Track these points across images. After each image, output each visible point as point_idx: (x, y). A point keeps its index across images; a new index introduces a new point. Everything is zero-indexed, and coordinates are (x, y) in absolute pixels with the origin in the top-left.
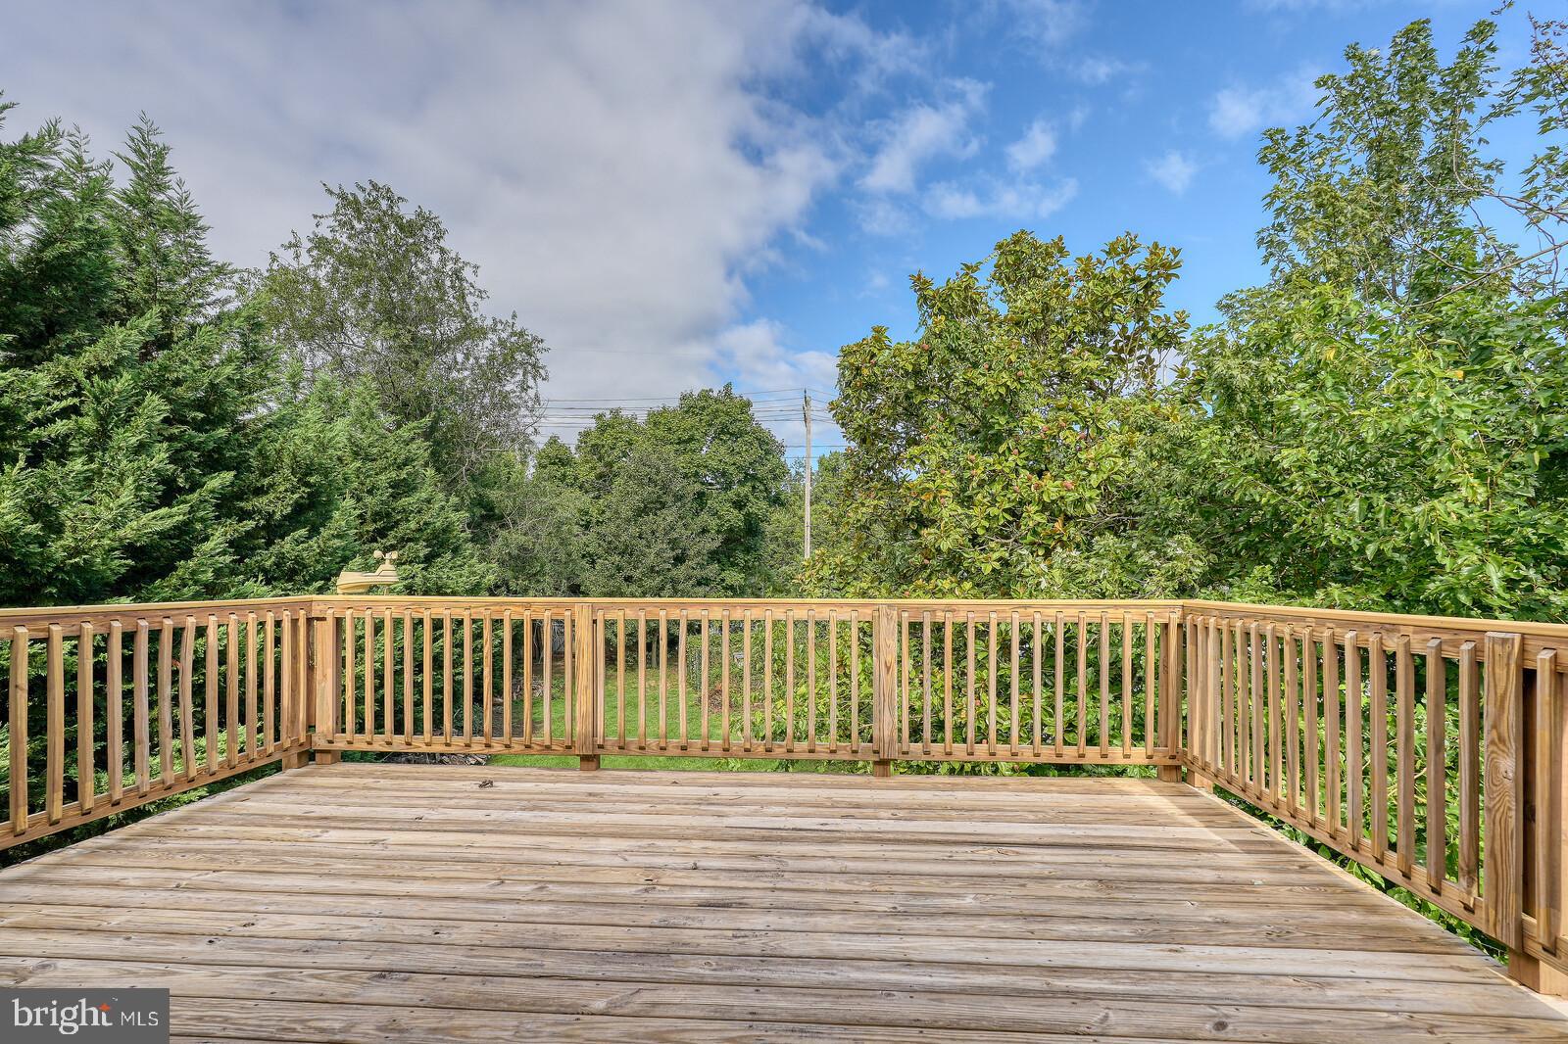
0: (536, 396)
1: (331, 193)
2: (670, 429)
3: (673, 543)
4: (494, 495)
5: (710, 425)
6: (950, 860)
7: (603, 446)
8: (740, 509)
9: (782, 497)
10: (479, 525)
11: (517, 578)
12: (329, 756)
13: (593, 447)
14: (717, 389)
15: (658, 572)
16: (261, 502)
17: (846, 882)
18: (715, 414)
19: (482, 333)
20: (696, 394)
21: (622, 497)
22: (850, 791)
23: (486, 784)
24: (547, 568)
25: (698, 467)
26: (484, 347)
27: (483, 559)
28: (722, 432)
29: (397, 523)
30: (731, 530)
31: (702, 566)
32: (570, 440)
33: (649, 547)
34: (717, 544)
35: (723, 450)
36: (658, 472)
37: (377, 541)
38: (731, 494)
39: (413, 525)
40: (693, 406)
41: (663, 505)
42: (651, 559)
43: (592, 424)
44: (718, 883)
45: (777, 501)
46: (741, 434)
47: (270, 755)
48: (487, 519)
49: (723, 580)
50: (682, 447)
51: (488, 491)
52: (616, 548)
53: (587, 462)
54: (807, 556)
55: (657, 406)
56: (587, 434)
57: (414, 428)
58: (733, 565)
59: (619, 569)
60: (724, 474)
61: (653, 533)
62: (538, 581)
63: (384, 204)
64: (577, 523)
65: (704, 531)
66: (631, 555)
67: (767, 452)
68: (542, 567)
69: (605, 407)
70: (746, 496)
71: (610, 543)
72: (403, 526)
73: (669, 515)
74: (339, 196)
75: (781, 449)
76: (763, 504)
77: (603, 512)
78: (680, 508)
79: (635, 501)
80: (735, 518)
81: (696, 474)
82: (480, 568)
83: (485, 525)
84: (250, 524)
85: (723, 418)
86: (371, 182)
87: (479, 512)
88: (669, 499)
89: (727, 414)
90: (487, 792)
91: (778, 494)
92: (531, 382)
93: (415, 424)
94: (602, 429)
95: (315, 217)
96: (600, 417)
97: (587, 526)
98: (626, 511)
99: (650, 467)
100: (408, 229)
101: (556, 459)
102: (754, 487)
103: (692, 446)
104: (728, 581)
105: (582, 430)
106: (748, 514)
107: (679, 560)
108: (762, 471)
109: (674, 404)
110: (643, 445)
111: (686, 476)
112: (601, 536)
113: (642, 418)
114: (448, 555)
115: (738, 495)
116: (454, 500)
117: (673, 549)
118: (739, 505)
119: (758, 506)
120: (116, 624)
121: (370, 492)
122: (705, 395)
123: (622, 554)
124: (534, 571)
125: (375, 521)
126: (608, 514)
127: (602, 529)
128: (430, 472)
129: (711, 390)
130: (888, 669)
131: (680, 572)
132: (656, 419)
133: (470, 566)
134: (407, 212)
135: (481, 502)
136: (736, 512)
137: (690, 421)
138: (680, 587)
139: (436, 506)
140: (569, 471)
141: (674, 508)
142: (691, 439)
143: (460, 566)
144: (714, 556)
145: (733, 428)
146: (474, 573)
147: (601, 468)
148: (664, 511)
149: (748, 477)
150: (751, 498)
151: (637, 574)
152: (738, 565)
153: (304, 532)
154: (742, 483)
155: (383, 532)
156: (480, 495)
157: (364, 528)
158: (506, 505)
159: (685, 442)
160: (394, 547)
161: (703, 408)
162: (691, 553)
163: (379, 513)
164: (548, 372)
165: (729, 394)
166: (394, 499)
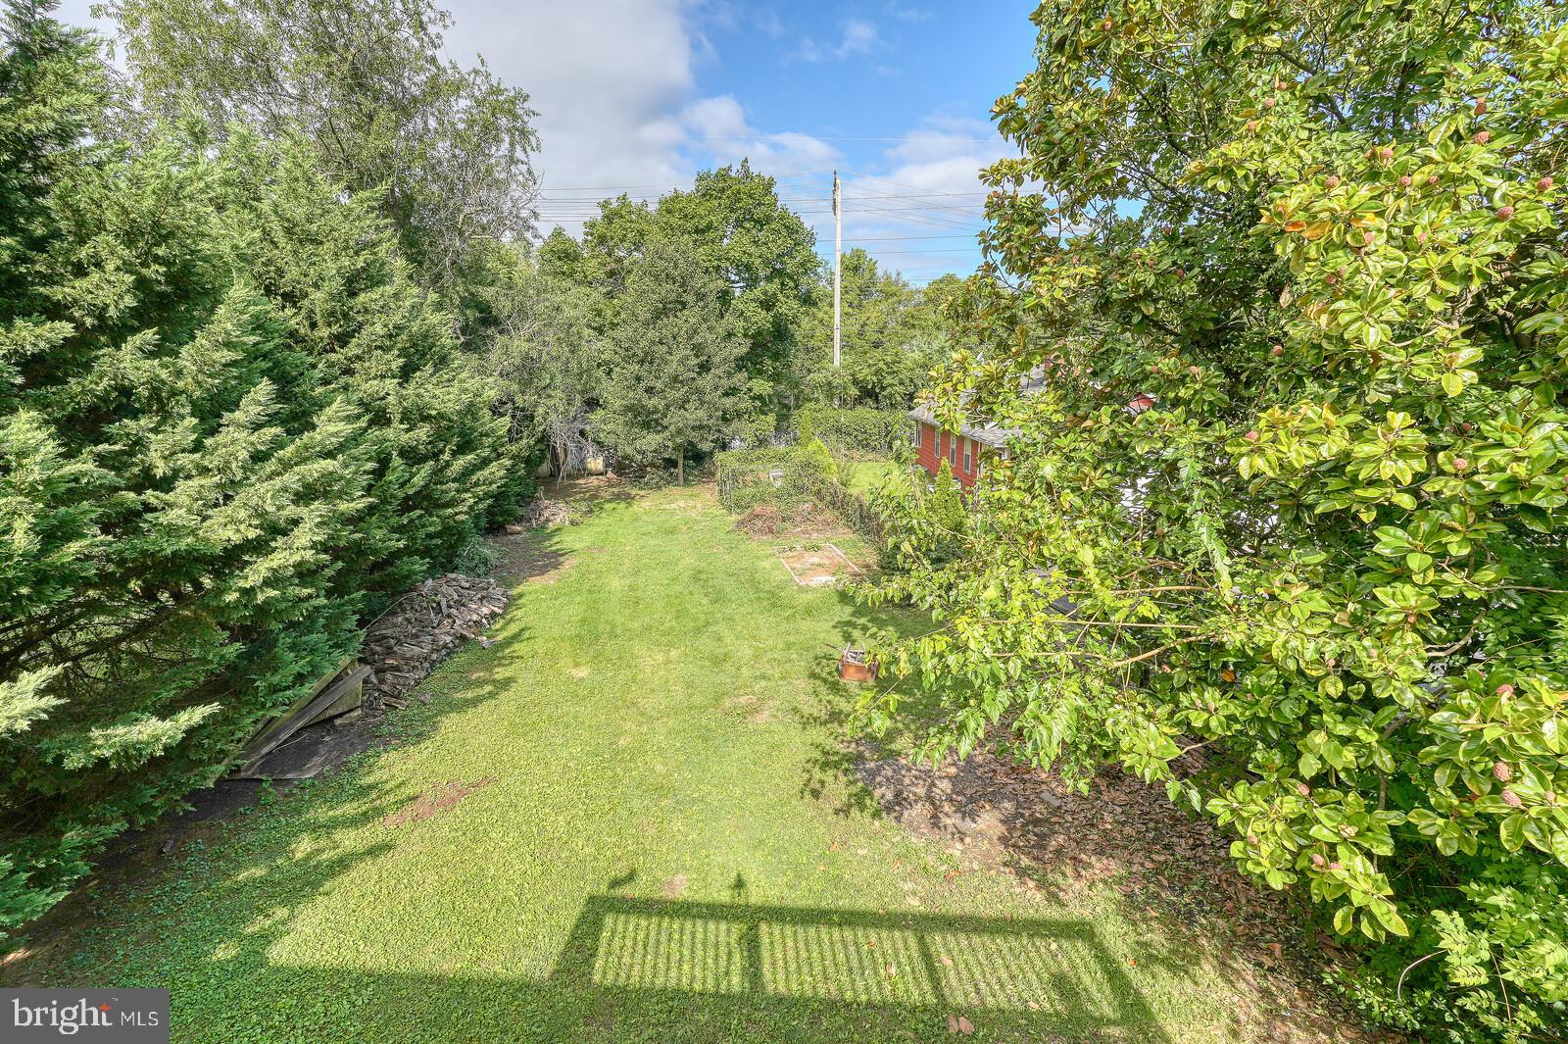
0: (530, 172)
2: (686, 216)
3: (698, 349)
4: (487, 293)
5: (731, 210)
8: (768, 310)
9: (814, 295)
10: (474, 332)
11: (523, 393)
13: (600, 240)
14: (734, 168)
15: (681, 382)
18: (736, 197)
19: (455, 87)
20: (713, 174)
21: (638, 296)
24: (559, 379)
25: (719, 260)
27: (482, 371)
28: (746, 219)
29: (360, 326)
30: (759, 333)
31: (729, 375)
33: (671, 354)
34: (744, 350)
35: (746, 240)
36: (676, 266)
37: (333, 350)
38: (757, 292)
39: (379, 329)
40: (710, 188)
41: (684, 305)
42: (673, 367)
43: (598, 214)
45: (808, 300)
46: (768, 219)
48: (484, 323)
49: (750, 390)
50: (700, 237)
51: (480, 288)
52: (634, 356)
53: (596, 257)
54: (837, 363)
55: (669, 191)
56: (592, 225)
57: (368, 199)
58: (760, 372)
59: (638, 379)
60: (748, 267)
61: (674, 338)
62: (549, 396)
64: (589, 326)
65: (730, 335)
66: (651, 363)
67: (797, 243)
68: (552, 378)
70: (775, 294)
71: (627, 350)
72: (366, 331)
73: (691, 316)
75: (811, 238)
76: (795, 304)
77: (618, 314)
78: (703, 309)
79: (653, 300)
80: (762, 319)
81: (718, 268)
82: (474, 383)
83: (482, 331)
85: (749, 202)
87: (472, 314)
88: (690, 298)
89: (750, 196)
91: (809, 292)
92: (519, 154)
93: (368, 194)
94: (609, 218)
96: (605, 205)
97: (600, 330)
98: (644, 314)
99: (666, 261)
101: (563, 255)
102: (782, 284)
103: (711, 235)
104: (756, 391)
105: (587, 219)
106: (777, 316)
107: (704, 368)
108: (791, 266)
109: (688, 188)
110: (656, 238)
111: (707, 271)
112: (618, 343)
113: (652, 207)
114: (429, 369)
115: (765, 293)
116: (433, 296)
117: (697, 356)
118: (767, 304)
119: (788, 306)
121: (316, 286)
122: (723, 175)
123: (642, 362)
124: (543, 384)
125: (329, 324)
127: (618, 333)
128: (400, 262)
129: (730, 168)
131: (706, 381)
132: (669, 206)
133: (461, 381)
135: (472, 302)
136: (764, 313)
137: (707, 205)
138: (707, 398)
139: (407, 303)
140: (577, 267)
141: (696, 309)
142: (709, 227)
143: (449, 381)
144: (741, 364)
145: (758, 213)
146: (465, 391)
147: (611, 265)
148: (685, 312)
149: (778, 273)
150: (780, 296)
151: (659, 385)
152: (766, 372)
153: (150, 335)
154: (769, 279)
155: (343, 339)
156: (472, 294)
157: (317, 334)
158: (503, 306)
159: (703, 231)
160: (359, 358)
161: (723, 190)
162: (716, 360)
163: (332, 313)
164: (537, 138)
165: (747, 174)
166: (353, 294)
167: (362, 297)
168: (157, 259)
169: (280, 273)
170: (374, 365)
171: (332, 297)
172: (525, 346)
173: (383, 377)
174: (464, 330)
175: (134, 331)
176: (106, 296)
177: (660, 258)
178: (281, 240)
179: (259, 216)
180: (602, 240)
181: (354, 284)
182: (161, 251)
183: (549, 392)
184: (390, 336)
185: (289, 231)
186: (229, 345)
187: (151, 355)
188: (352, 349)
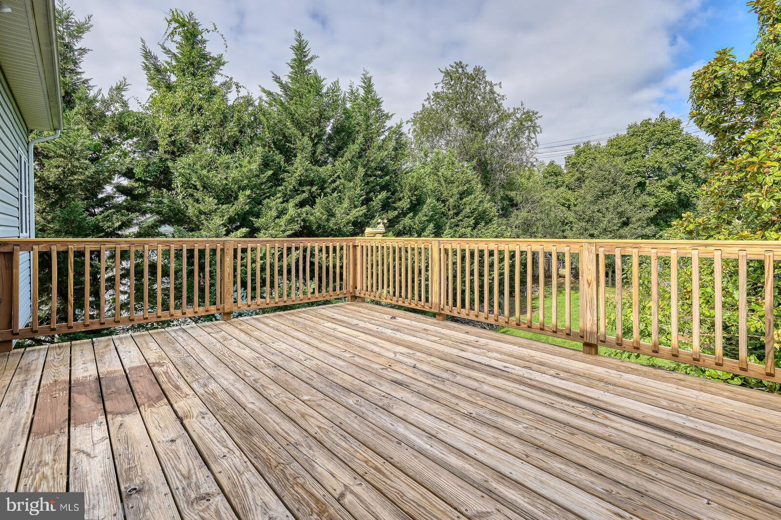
0: (536, 142)
1: (442, 72)
2: (620, 147)
3: (621, 215)
4: (512, 194)
5: (650, 141)
6: (551, 406)
7: (579, 163)
8: (673, 191)
10: (506, 209)
12: (360, 299)
13: (572, 164)
14: (654, 117)
16: (399, 204)
17: (469, 395)
18: (653, 134)
19: (509, 116)
20: (639, 124)
21: (588, 191)
22: (550, 356)
23: (393, 318)
24: (540, 228)
25: (639, 167)
26: (509, 124)
28: (660, 144)
29: (463, 209)
30: (665, 204)
32: (561, 163)
33: (604, 217)
34: (654, 213)
35: (659, 155)
36: (610, 174)
37: (454, 218)
38: (665, 182)
39: (468, 210)
40: (634, 132)
41: (614, 192)
43: (573, 152)
44: (414, 376)
47: (338, 295)
48: (509, 206)
50: (627, 157)
51: (510, 192)
52: (584, 218)
53: (570, 172)
55: (612, 135)
56: (569, 158)
59: (586, 230)
60: (660, 170)
61: (607, 208)
63: (460, 70)
65: (644, 206)
67: (695, 152)
68: (537, 229)
69: (581, 141)
70: (677, 182)
71: (581, 216)
73: (614, 200)
74: (444, 72)
76: (692, 186)
77: (577, 199)
78: (625, 193)
79: (596, 191)
80: (669, 197)
81: (639, 172)
83: (509, 209)
84: (396, 213)
85: (658, 135)
86: (455, 62)
87: (506, 203)
88: (618, 188)
89: (662, 132)
90: (393, 322)
92: (533, 135)
94: (578, 154)
95: (435, 84)
96: (577, 147)
97: (569, 207)
98: (589, 198)
99: (605, 171)
100: (471, 78)
101: (553, 172)
102: (684, 176)
105: (566, 156)
106: (680, 194)
107: (625, 224)
108: (689, 165)
109: (624, 132)
111: (630, 174)
112: (576, 212)
113: (604, 144)
114: (483, 224)
115: (671, 182)
117: (620, 218)
118: (671, 188)
119: (687, 188)
120: (285, 244)
121: (451, 197)
122: (646, 123)
123: (588, 221)
125: (454, 209)
126: (579, 200)
127: (577, 208)
128: (480, 186)
129: (650, 119)
130: (589, 284)
132: (612, 143)
134: (470, 70)
135: (506, 198)
136: (669, 193)
137: (634, 140)
139: (479, 200)
140: (559, 178)
141: (621, 193)
142: (635, 151)
145: (666, 140)
147: (577, 175)
148: (614, 196)
149: (679, 170)
150: (681, 183)
151: (597, 233)
153: (411, 214)
154: (674, 174)
155: (457, 214)
156: (506, 195)
157: (450, 213)
158: (519, 199)
159: (631, 153)
160: (461, 220)
161: (644, 132)
162: (634, 219)
163: (455, 206)
164: (541, 128)
165: (663, 119)
166: (461, 199)
167: (464, 200)
168: (415, 195)
169: (442, 194)
170: (465, 224)
171: (455, 201)
172: (526, 214)
173: (468, 227)
174: (502, 209)
175: (408, 213)
176: (404, 205)
177: (601, 170)
178: (444, 184)
179: (438, 177)
180: (574, 164)
181: (462, 195)
182: (415, 193)
183: (535, 234)
184: (472, 213)
185: (445, 181)
186: (426, 216)
187: (411, 219)
188: (460, 218)
